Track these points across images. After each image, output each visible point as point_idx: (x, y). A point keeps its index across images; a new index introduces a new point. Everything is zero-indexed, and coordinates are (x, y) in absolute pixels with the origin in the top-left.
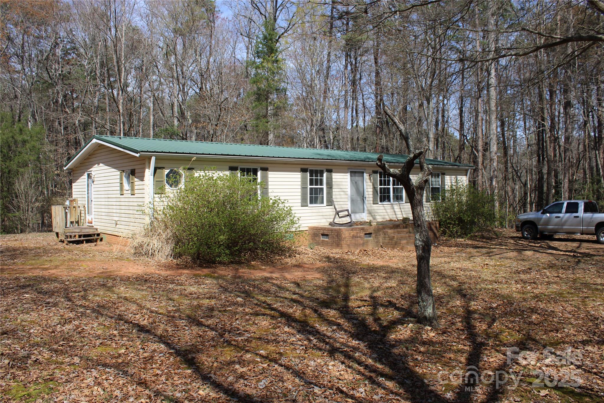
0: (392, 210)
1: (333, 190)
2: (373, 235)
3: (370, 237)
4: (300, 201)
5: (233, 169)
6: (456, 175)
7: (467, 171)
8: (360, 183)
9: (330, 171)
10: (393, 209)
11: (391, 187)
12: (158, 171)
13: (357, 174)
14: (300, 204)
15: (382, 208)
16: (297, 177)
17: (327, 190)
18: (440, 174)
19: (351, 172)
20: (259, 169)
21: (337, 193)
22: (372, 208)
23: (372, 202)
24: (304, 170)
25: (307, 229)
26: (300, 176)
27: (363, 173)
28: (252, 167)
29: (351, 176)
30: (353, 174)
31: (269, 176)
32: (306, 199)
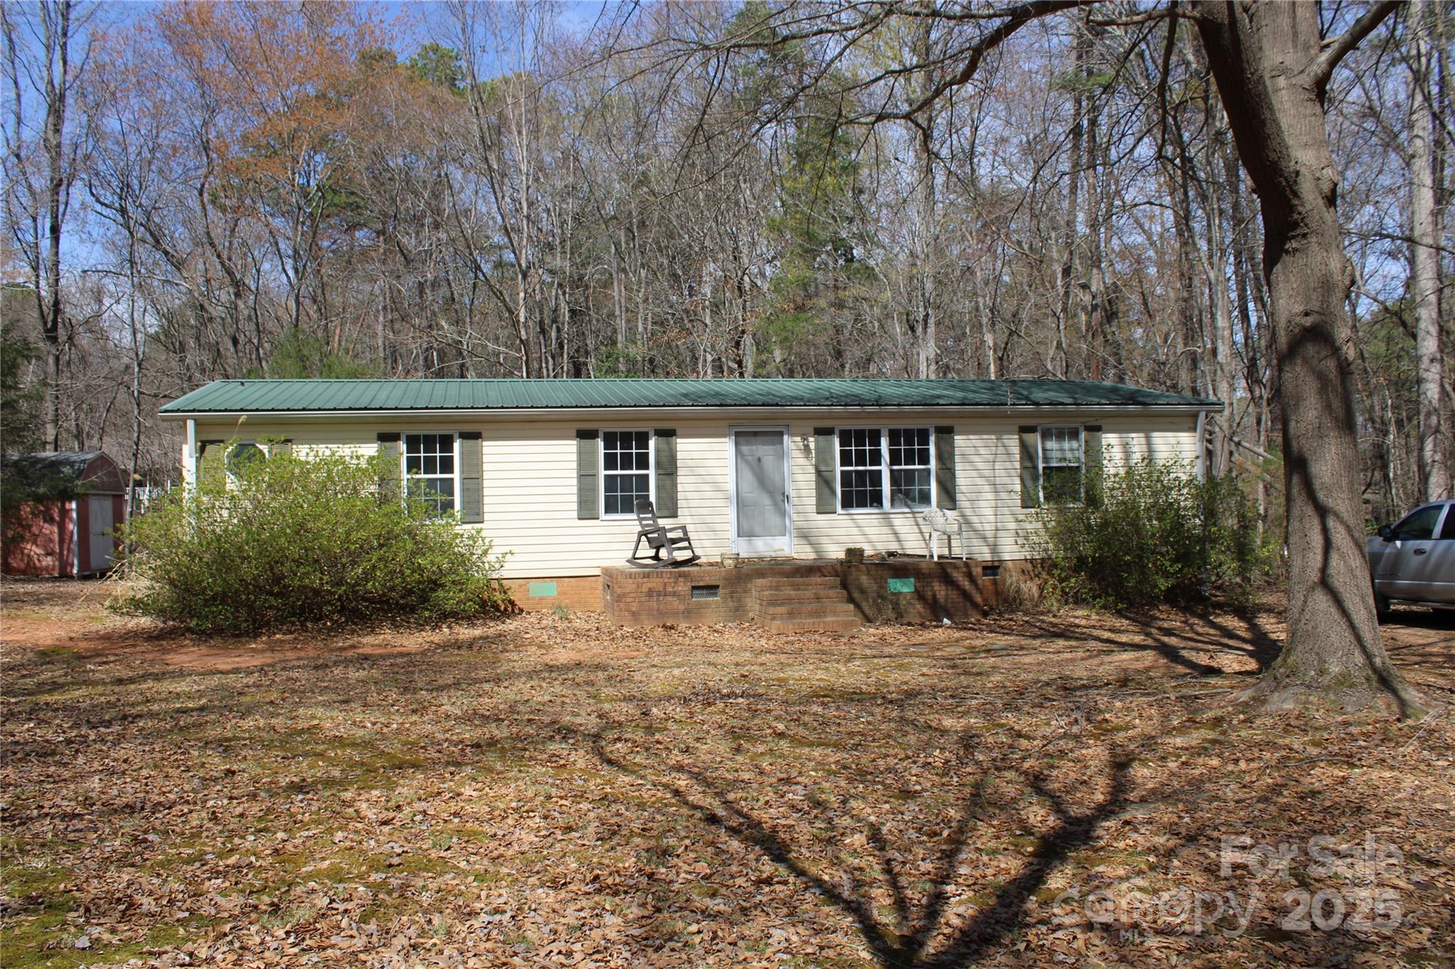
0: (886, 530)
1: (680, 480)
2: (721, 591)
3: (715, 595)
4: (575, 506)
5: (384, 438)
6: (1147, 432)
7: (1195, 416)
8: (769, 461)
9: (667, 434)
10: (891, 526)
11: (885, 469)
12: (209, 448)
13: (759, 438)
14: (575, 514)
15: (850, 523)
16: (567, 450)
17: (657, 480)
18: (1081, 429)
19: (737, 434)
20: (456, 436)
21: (692, 487)
22: (812, 524)
23: (814, 508)
24: (585, 435)
25: (598, 572)
26: (574, 449)
27: (781, 434)
28: (438, 433)
29: (737, 444)
30: (741, 439)
31: (485, 450)
32: (595, 502)
